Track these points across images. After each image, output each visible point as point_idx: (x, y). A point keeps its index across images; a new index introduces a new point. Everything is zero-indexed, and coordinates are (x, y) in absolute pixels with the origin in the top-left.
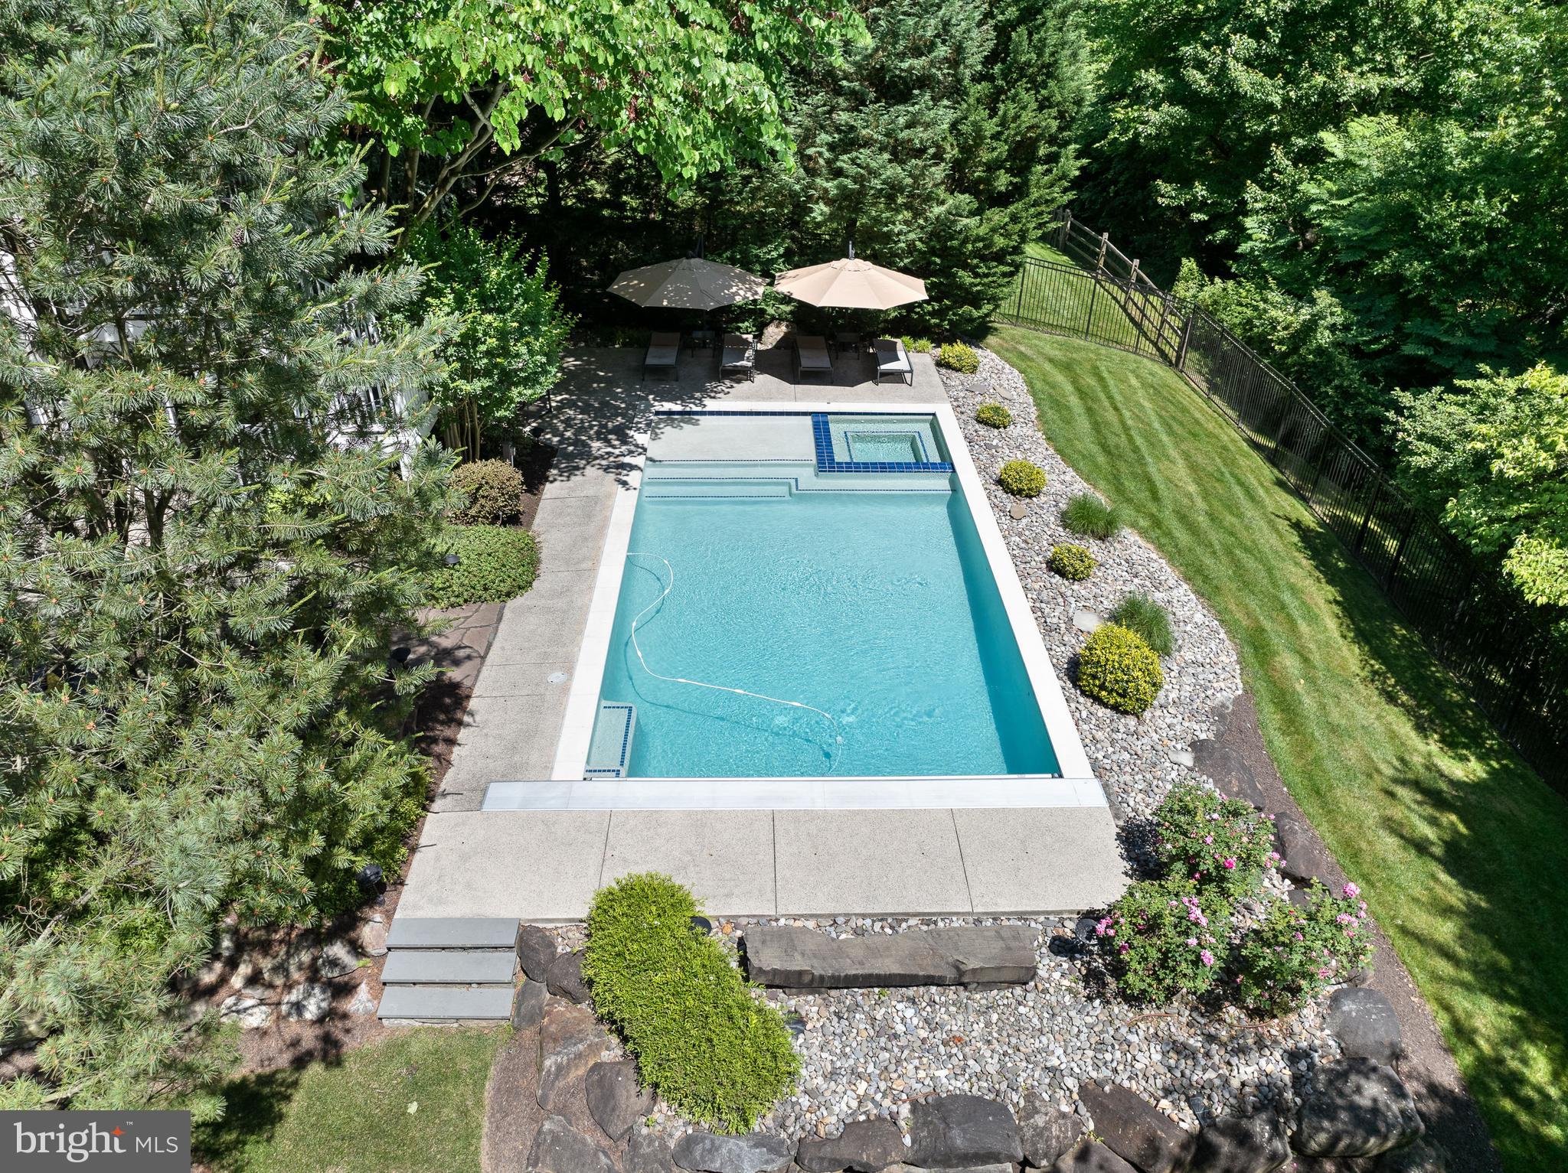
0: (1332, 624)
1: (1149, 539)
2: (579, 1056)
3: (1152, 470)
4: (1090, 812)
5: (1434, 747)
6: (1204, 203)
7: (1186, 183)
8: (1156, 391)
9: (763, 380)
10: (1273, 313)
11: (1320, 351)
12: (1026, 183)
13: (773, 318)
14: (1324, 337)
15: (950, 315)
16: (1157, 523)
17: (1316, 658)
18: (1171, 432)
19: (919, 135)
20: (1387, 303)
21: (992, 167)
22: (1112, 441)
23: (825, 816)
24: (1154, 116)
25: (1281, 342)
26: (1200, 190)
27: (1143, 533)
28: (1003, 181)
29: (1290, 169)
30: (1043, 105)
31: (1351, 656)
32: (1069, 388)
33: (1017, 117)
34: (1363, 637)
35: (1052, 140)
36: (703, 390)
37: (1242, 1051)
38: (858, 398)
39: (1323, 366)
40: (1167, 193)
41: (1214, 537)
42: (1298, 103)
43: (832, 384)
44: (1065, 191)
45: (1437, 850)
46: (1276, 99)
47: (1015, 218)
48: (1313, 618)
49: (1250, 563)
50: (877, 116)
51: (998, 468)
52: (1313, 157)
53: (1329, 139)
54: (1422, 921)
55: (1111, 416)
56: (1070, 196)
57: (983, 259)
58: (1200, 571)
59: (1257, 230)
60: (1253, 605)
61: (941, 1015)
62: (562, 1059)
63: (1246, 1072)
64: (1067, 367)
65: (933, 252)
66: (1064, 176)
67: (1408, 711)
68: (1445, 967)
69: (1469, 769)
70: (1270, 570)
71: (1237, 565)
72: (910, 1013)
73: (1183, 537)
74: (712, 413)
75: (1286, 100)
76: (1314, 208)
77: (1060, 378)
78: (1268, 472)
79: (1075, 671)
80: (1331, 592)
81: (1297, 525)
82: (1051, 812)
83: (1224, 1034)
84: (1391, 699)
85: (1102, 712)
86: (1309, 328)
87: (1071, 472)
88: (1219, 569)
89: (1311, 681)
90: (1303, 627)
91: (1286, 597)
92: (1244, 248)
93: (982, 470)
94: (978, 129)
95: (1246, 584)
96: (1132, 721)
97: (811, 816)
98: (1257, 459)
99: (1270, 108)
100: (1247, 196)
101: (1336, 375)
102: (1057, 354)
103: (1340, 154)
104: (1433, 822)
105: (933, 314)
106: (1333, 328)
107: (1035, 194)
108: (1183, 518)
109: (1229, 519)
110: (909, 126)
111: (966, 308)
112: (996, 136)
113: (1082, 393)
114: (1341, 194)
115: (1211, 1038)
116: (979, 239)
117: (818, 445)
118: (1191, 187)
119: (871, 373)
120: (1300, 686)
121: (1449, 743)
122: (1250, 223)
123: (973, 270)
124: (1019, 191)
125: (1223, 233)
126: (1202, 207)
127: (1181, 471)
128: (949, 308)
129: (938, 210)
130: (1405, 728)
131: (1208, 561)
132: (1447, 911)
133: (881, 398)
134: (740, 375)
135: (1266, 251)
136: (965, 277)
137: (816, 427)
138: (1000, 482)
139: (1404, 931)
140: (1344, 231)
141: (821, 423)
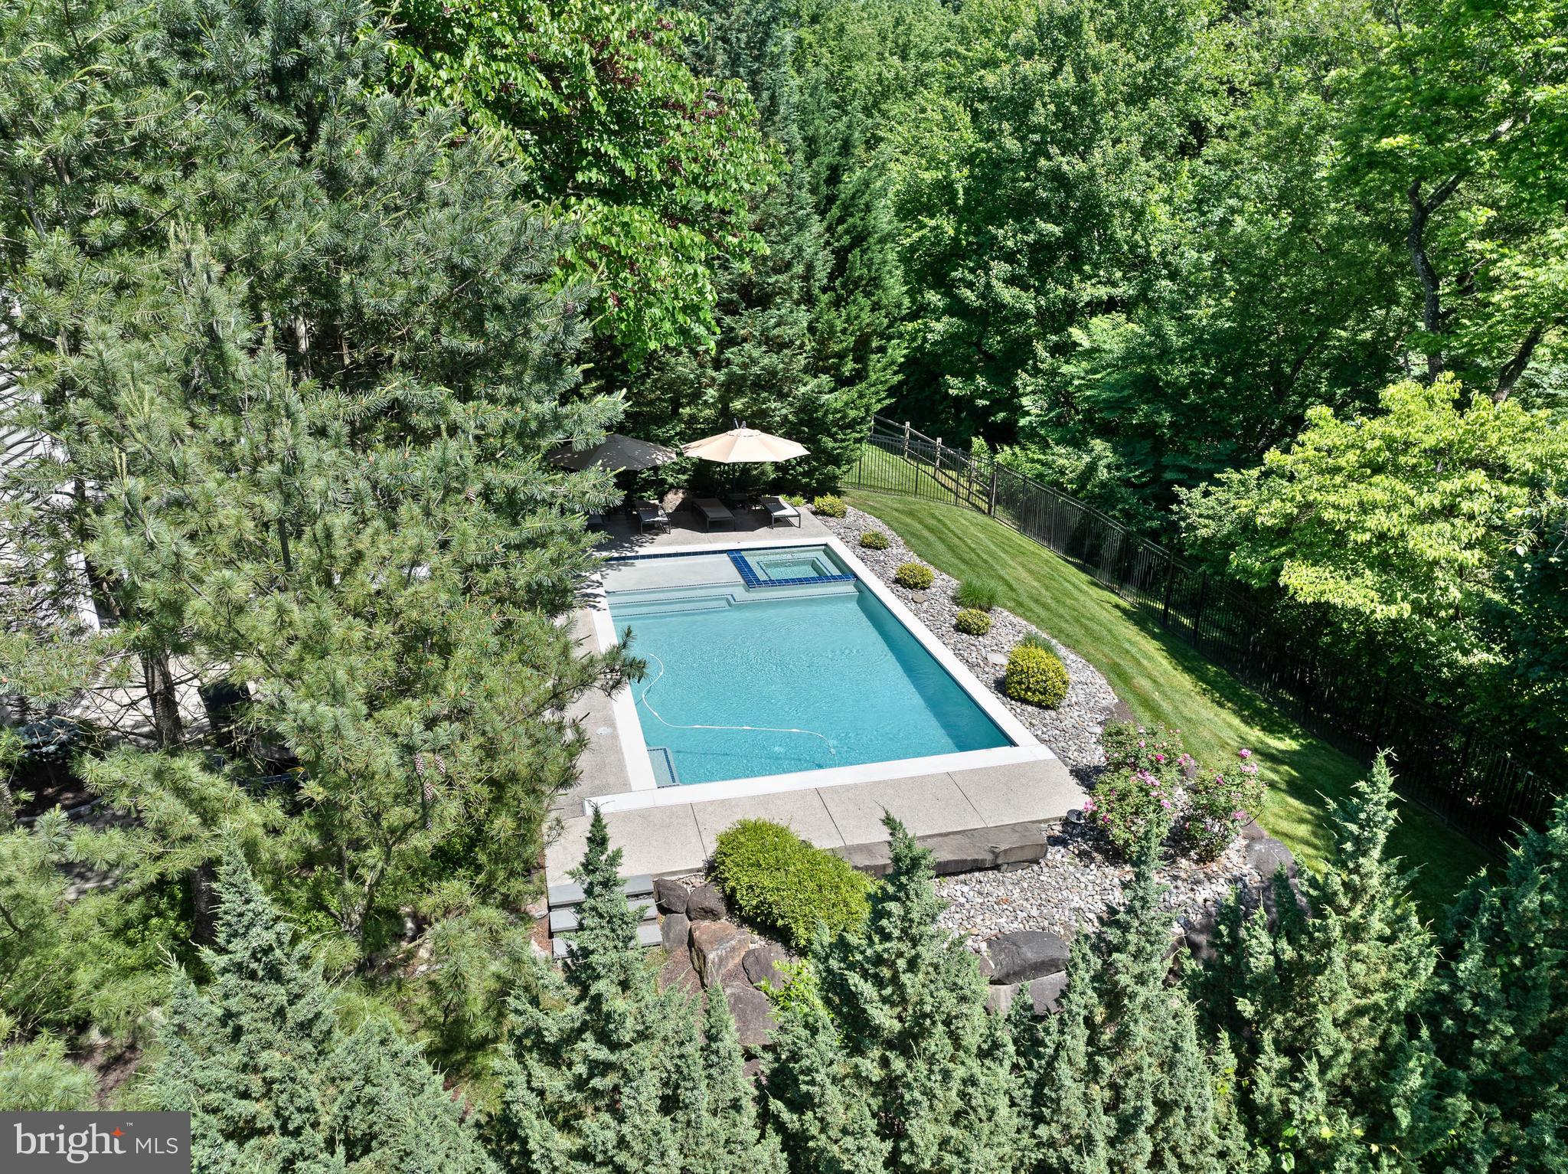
0: (1165, 662)
1: (1016, 614)
2: (733, 949)
3: (1002, 572)
4: (1046, 762)
5: (1261, 734)
6: (985, 392)
7: (969, 377)
8: (984, 528)
9: (676, 532)
10: (1061, 461)
11: (1103, 485)
12: (865, 369)
13: (672, 487)
14: (1103, 474)
15: (817, 475)
16: (1020, 604)
17: (1161, 680)
18: (1006, 552)
19: (787, 332)
20: (1147, 445)
21: (841, 356)
22: (966, 557)
23: (855, 787)
24: (939, 326)
25: (1071, 482)
26: (981, 381)
27: (1012, 611)
28: (849, 367)
29: (1049, 360)
30: (876, 307)
31: (1185, 681)
32: (919, 527)
33: (857, 317)
34: (1188, 670)
35: (882, 336)
36: (631, 543)
37: (1197, 882)
38: (760, 538)
39: (1106, 497)
40: (955, 386)
41: (1061, 611)
42: (1048, 309)
43: (735, 530)
44: (895, 373)
45: (1283, 786)
46: (1031, 307)
47: (861, 396)
48: (1151, 659)
49: (1095, 627)
50: (754, 318)
51: (893, 574)
52: (1065, 349)
53: (1076, 333)
54: (1285, 826)
55: (957, 541)
56: (900, 377)
57: (842, 428)
58: (1060, 631)
59: (1033, 406)
60: (1106, 650)
61: (988, 888)
62: (722, 952)
63: (1205, 893)
64: (911, 514)
65: (801, 423)
66: (893, 363)
67: (1235, 712)
68: (1311, 851)
69: (1289, 744)
70: (1110, 631)
71: (1087, 629)
72: (966, 889)
73: (1043, 613)
74: (643, 557)
75: (1038, 308)
76: (1076, 382)
77: (909, 520)
78: (1084, 577)
79: (1002, 687)
80: (1156, 644)
81: (1117, 606)
82: (1019, 766)
83: (1183, 875)
84: (1221, 705)
85: (1030, 708)
86: (1092, 468)
87: (945, 576)
88: (1076, 631)
89: (1164, 694)
90: (1145, 662)
91: (1127, 646)
92: (1023, 422)
93: (880, 576)
94: (831, 326)
95: (1097, 639)
96: (1053, 713)
97: (847, 788)
98: (1074, 570)
99: (1026, 315)
100: (1018, 383)
101: (1118, 501)
102: (901, 507)
103: (1087, 344)
104: (1277, 772)
105: (804, 474)
106: (1108, 467)
107: (873, 377)
108: (1037, 601)
109: (1068, 601)
110: (778, 325)
111: (830, 468)
112: (844, 331)
113: (931, 530)
114: (1094, 371)
115: (1175, 878)
116: (837, 411)
117: (740, 571)
118: (973, 379)
119: (767, 520)
120: (1157, 696)
121: (1268, 729)
122: (1026, 401)
123: (833, 436)
124: (859, 376)
125: (1002, 415)
126: (984, 395)
127: (1023, 574)
128: (815, 469)
129: (803, 389)
130: (1236, 722)
131: (1064, 625)
132: (1302, 821)
133: (779, 536)
134: (656, 529)
135: (1042, 424)
136: (828, 443)
137: (735, 560)
138: (897, 581)
139: (1276, 832)
140: (1104, 396)
141: (737, 558)
